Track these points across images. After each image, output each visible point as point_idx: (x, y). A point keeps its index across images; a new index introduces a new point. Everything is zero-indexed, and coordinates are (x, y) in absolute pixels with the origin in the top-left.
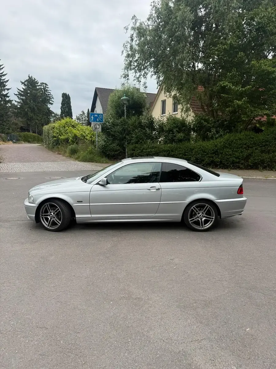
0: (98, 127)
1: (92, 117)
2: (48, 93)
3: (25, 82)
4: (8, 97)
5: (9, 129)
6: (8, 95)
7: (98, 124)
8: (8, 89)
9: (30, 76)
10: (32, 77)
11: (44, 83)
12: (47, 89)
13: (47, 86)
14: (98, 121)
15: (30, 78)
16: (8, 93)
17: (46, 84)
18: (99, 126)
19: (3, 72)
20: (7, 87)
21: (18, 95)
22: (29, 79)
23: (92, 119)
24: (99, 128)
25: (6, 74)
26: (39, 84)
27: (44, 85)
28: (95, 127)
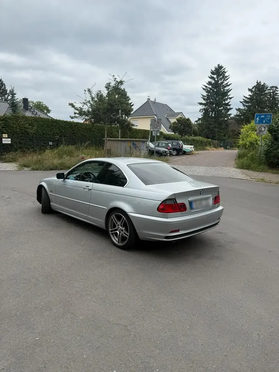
0: (263, 129)
1: (258, 119)
2: (277, 97)
3: (252, 88)
4: (230, 105)
5: (225, 136)
6: (229, 104)
7: (264, 126)
8: (231, 98)
9: (259, 82)
10: (260, 82)
11: (274, 87)
12: (276, 92)
13: (277, 90)
14: (265, 123)
15: (258, 84)
16: (229, 102)
17: (276, 88)
18: (265, 128)
19: (228, 82)
20: (230, 97)
21: (243, 103)
22: (256, 85)
23: (258, 121)
24: (265, 130)
25: (231, 84)
26: (269, 88)
27: (274, 88)
28: (260, 129)
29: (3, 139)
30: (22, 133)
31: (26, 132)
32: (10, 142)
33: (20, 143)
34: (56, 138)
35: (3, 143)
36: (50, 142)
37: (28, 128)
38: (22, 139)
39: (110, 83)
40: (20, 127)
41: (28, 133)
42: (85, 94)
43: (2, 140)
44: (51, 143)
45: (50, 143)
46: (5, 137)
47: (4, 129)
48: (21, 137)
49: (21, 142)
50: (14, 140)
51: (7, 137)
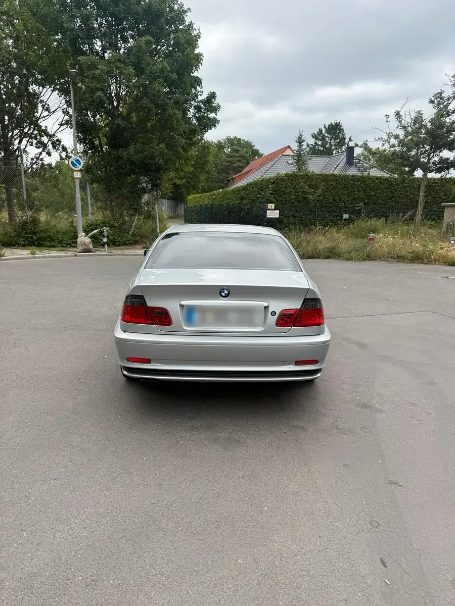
29: (268, 211)
30: (299, 201)
31: (304, 199)
32: (278, 216)
33: (295, 217)
34: (357, 207)
35: (267, 217)
36: (346, 214)
37: (310, 192)
38: (297, 211)
39: (441, 93)
40: (296, 192)
41: (308, 201)
42: (387, 123)
43: (266, 213)
44: (346, 216)
45: (344, 215)
46: (270, 208)
47: (272, 196)
48: (296, 208)
49: (296, 214)
50: (286, 212)
51: (273, 207)
